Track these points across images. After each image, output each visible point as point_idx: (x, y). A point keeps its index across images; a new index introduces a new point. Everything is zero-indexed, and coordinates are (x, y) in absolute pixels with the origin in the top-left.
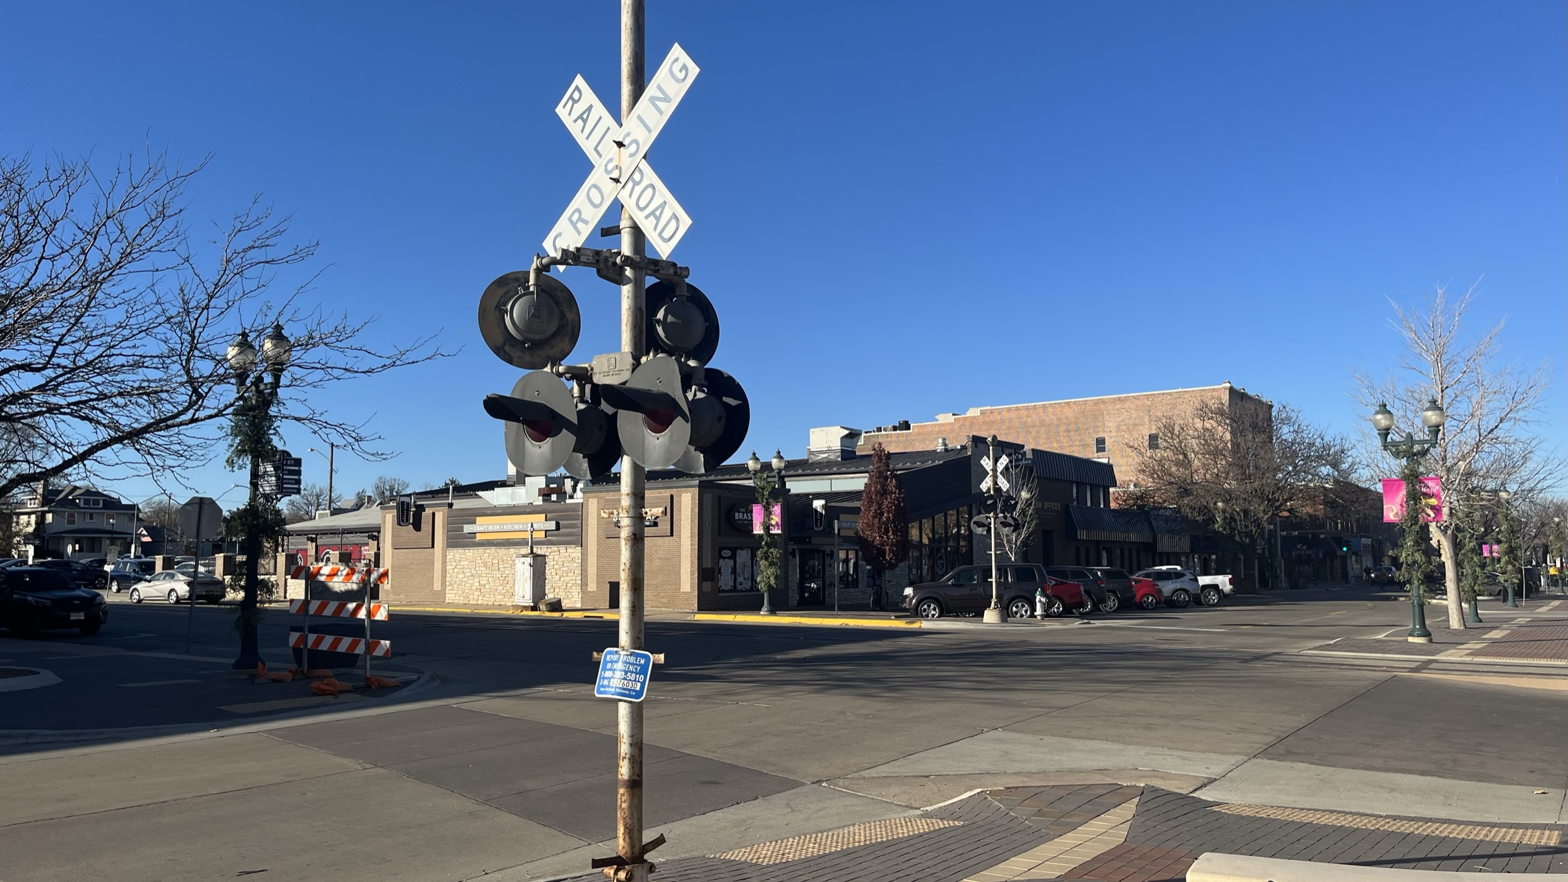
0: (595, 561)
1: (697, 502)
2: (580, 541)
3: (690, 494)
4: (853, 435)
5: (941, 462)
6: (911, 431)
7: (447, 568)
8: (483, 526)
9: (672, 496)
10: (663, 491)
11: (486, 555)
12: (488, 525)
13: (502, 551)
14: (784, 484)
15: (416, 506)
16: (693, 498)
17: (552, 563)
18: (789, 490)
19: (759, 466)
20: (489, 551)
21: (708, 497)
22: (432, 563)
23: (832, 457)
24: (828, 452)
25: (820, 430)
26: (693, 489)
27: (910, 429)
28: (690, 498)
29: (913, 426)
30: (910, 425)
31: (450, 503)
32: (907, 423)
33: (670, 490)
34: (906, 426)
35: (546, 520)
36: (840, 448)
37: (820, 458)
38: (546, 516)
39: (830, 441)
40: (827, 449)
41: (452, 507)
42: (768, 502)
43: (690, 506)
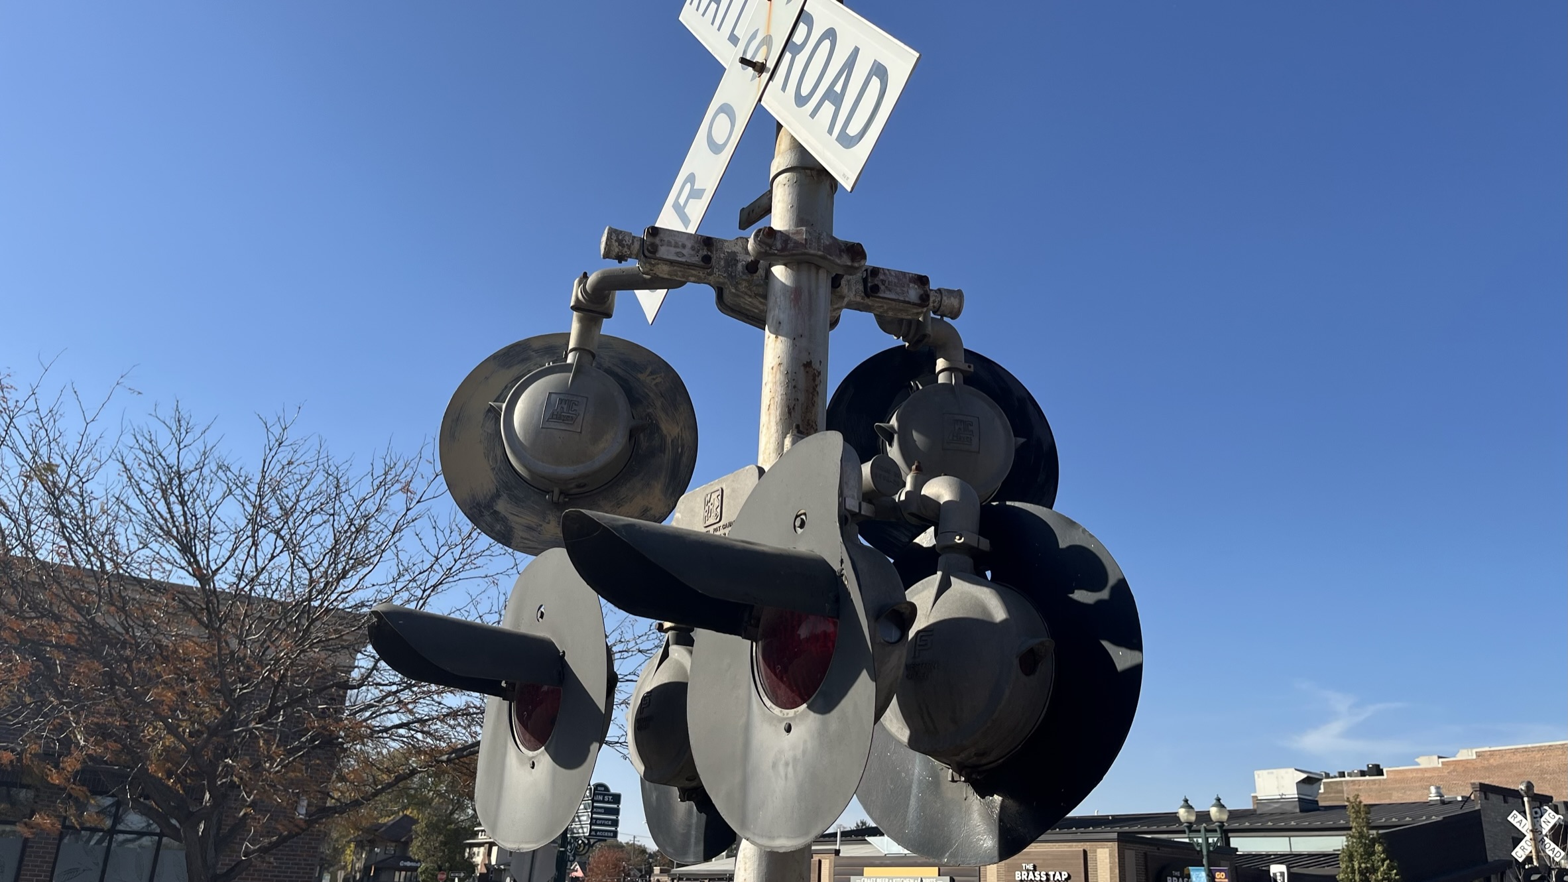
1: (1117, 860)
3: (1107, 850)
4: (1310, 781)
5: (1440, 818)
6: (1385, 777)
8: (871, 879)
9: (1085, 852)
10: (1074, 844)
12: (876, 878)
14: (1228, 843)
16: (1111, 856)
18: (1236, 850)
19: (1193, 818)
21: (1130, 854)
23: (1289, 808)
24: (1281, 801)
25: (1268, 773)
26: (1111, 843)
27: (1382, 774)
28: (1108, 855)
29: (1387, 771)
30: (1382, 770)
31: (836, 850)
32: (1377, 766)
33: (1082, 843)
34: (1377, 770)
35: (939, 875)
36: (1297, 796)
37: (1270, 808)
38: (939, 869)
39: (1283, 787)
40: (1279, 797)
41: (838, 855)
42: (1210, 864)
43: (1108, 866)
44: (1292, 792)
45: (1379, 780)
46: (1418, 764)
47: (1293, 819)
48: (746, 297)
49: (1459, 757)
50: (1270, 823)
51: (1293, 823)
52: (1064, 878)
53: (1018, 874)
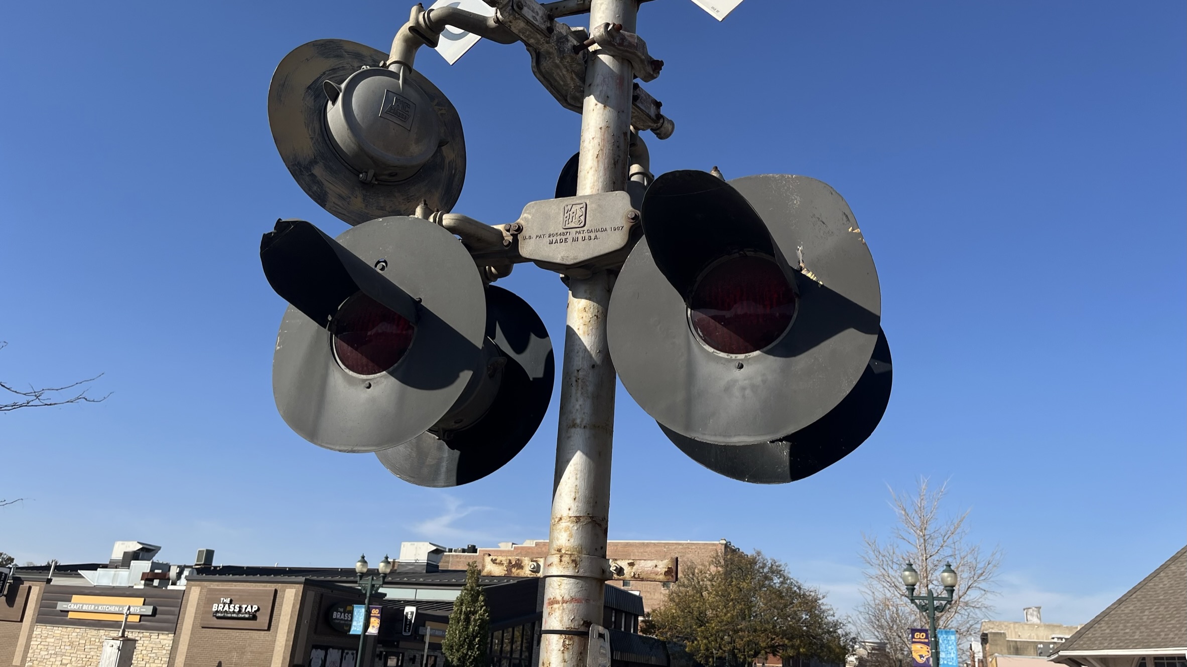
0: (185, 651)
1: (300, 598)
2: (173, 627)
3: (294, 590)
5: (515, 582)
7: (32, 643)
8: (78, 605)
9: (276, 591)
10: (268, 585)
11: (74, 634)
12: (83, 604)
13: (92, 632)
15: (15, 579)
16: (296, 595)
17: (141, 648)
18: (385, 595)
19: (365, 572)
20: (78, 630)
21: (311, 594)
22: (16, 637)
23: (419, 569)
24: (415, 564)
25: (411, 544)
26: (298, 585)
27: (476, 552)
28: (294, 594)
29: (480, 551)
30: (477, 549)
31: (48, 579)
32: (474, 547)
33: (275, 584)
34: (473, 549)
35: (144, 604)
36: (426, 561)
37: (407, 569)
38: (145, 600)
39: (419, 554)
40: (414, 561)
41: (50, 583)
42: (369, 604)
43: (292, 602)
44: (423, 558)
45: (473, 556)
46: (499, 547)
47: (422, 577)
48: (565, 70)
49: (525, 545)
50: (405, 579)
51: (421, 580)
52: (254, 610)
53: (215, 606)
